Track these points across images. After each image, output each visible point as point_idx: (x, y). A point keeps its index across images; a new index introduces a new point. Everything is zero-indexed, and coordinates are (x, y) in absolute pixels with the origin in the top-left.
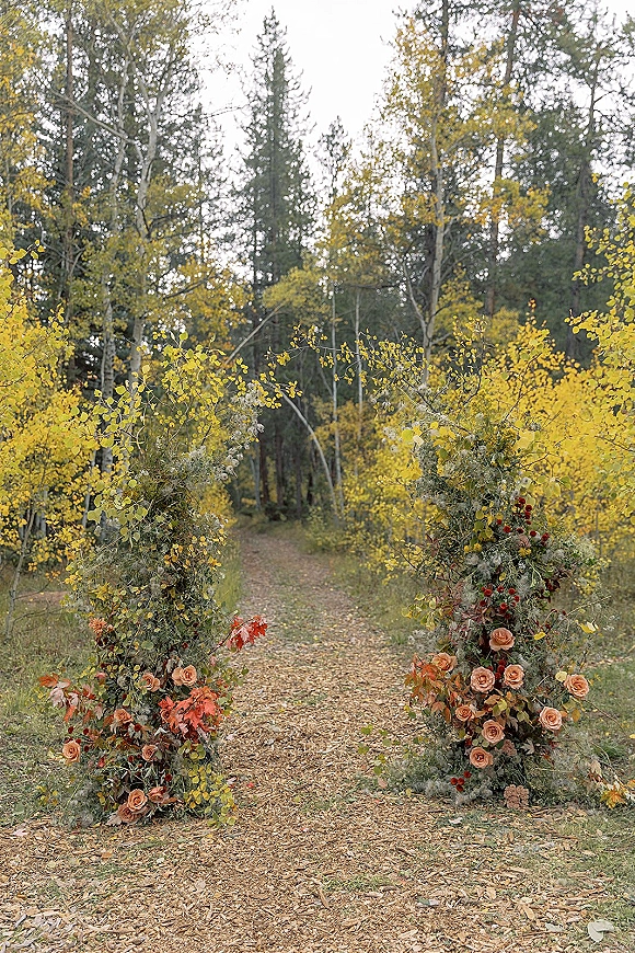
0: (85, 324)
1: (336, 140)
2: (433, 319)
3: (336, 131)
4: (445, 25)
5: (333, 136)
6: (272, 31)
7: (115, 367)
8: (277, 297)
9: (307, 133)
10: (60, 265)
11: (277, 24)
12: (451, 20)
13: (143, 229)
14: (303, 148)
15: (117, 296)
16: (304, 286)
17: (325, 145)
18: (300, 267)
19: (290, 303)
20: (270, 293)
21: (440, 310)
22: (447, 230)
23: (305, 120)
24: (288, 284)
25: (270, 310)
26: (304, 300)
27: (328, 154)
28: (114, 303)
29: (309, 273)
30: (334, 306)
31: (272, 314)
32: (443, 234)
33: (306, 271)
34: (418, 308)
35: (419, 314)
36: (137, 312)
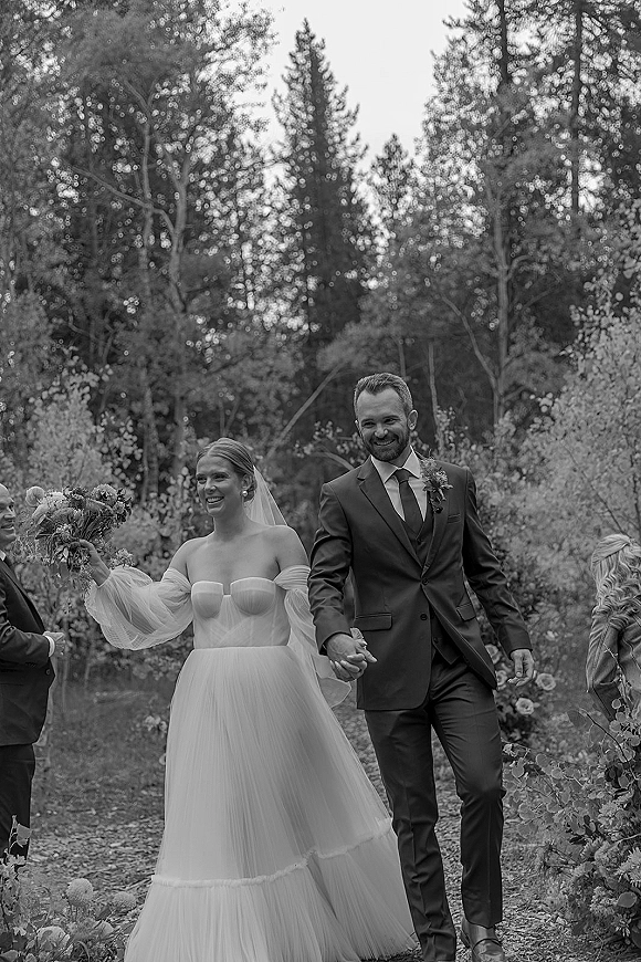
1: (394, 162)
2: (503, 373)
3: (393, 150)
4: (504, 34)
5: (390, 159)
6: (307, 47)
8: (334, 358)
9: (358, 159)
11: (312, 38)
12: (511, 26)
13: (178, 304)
14: (354, 176)
15: (154, 378)
16: (363, 343)
17: (380, 170)
18: (358, 321)
19: (349, 364)
20: (325, 354)
21: (511, 361)
22: (510, 275)
23: (353, 144)
24: (345, 343)
25: (326, 374)
26: (365, 359)
27: (385, 180)
28: (151, 386)
29: (369, 328)
30: (402, 360)
31: (329, 378)
32: (506, 279)
33: (365, 325)
34: (485, 362)
35: (487, 369)
36: (177, 393)
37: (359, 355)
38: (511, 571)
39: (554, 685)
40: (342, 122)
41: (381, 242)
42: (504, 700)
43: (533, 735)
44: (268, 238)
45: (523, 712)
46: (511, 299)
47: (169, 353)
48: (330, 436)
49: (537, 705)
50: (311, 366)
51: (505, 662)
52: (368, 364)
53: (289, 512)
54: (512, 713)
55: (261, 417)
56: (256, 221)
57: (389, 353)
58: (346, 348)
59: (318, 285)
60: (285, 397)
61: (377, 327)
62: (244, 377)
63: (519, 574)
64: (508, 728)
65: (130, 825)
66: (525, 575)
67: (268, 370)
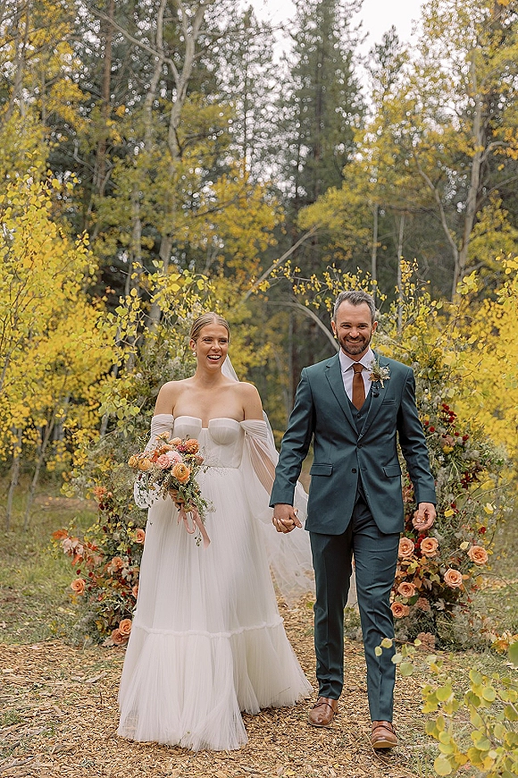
0: (112, 241)
1: (390, 50)
2: (466, 247)
3: (390, 40)
5: (387, 47)
7: (141, 284)
8: (314, 218)
9: (358, 43)
10: (91, 181)
13: (175, 148)
14: (353, 59)
15: (144, 214)
16: (342, 207)
17: (377, 56)
18: (340, 188)
19: (327, 225)
20: (307, 213)
21: (475, 237)
22: (484, 158)
23: (356, 29)
24: (325, 205)
25: (305, 231)
26: (342, 221)
27: (380, 66)
28: (142, 220)
29: (349, 194)
30: (376, 228)
31: (306, 236)
32: (480, 161)
33: (346, 192)
34: (451, 235)
35: (451, 241)
36: (164, 230)
37: (337, 217)
38: (457, 435)
39: (486, 558)
40: (349, 8)
41: (369, 120)
42: (433, 567)
43: (458, 607)
44: (270, 108)
45: (450, 583)
46: (481, 182)
47: (161, 191)
48: (287, 274)
49: (466, 577)
50: (291, 223)
51: (438, 529)
52: (344, 227)
53: (252, 351)
54: (439, 582)
55: (240, 261)
56: (261, 92)
57: (364, 219)
58: (326, 210)
59: (310, 153)
60: (264, 247)
61: (357, 194)
62: (228, 223)
63: (465, 439)
64: (433, 597)
65: (35, 647)
66: (470, 441)
67: (251, 219)
